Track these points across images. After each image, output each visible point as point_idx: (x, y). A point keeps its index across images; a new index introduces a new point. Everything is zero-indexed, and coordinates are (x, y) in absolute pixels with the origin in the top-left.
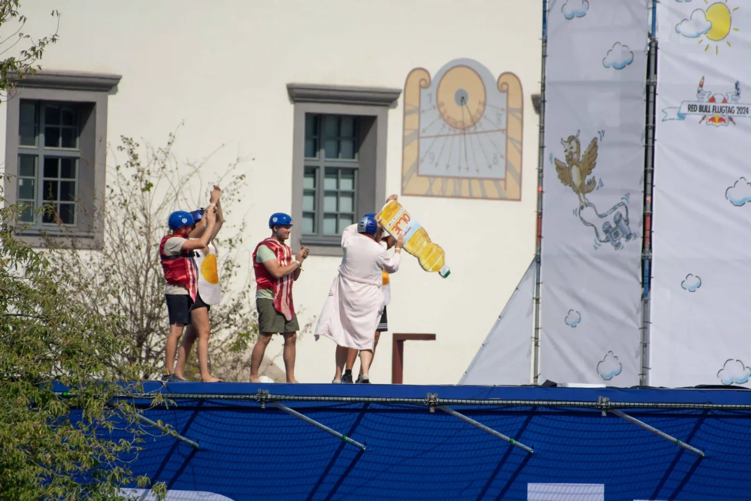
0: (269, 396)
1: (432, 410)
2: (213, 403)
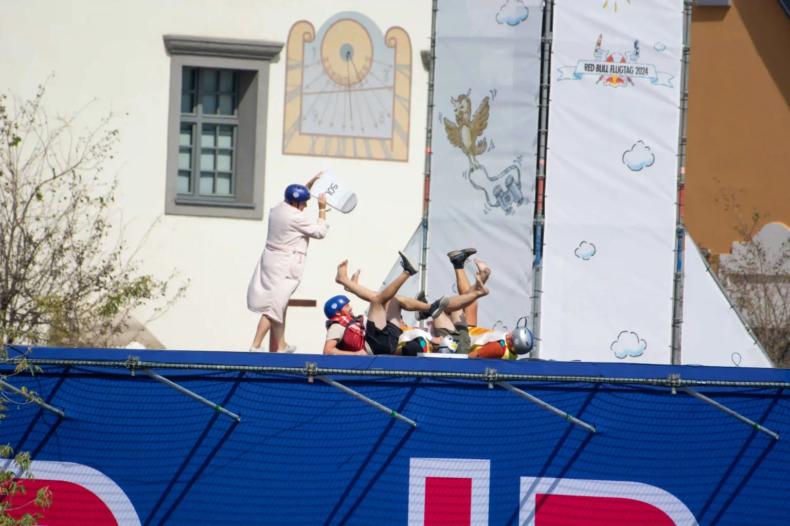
0: (140, 363)
1: (311, 380)
2: (79, 370)
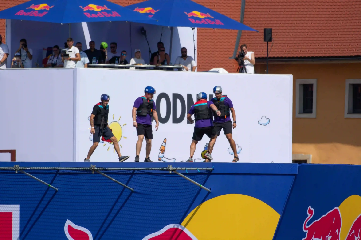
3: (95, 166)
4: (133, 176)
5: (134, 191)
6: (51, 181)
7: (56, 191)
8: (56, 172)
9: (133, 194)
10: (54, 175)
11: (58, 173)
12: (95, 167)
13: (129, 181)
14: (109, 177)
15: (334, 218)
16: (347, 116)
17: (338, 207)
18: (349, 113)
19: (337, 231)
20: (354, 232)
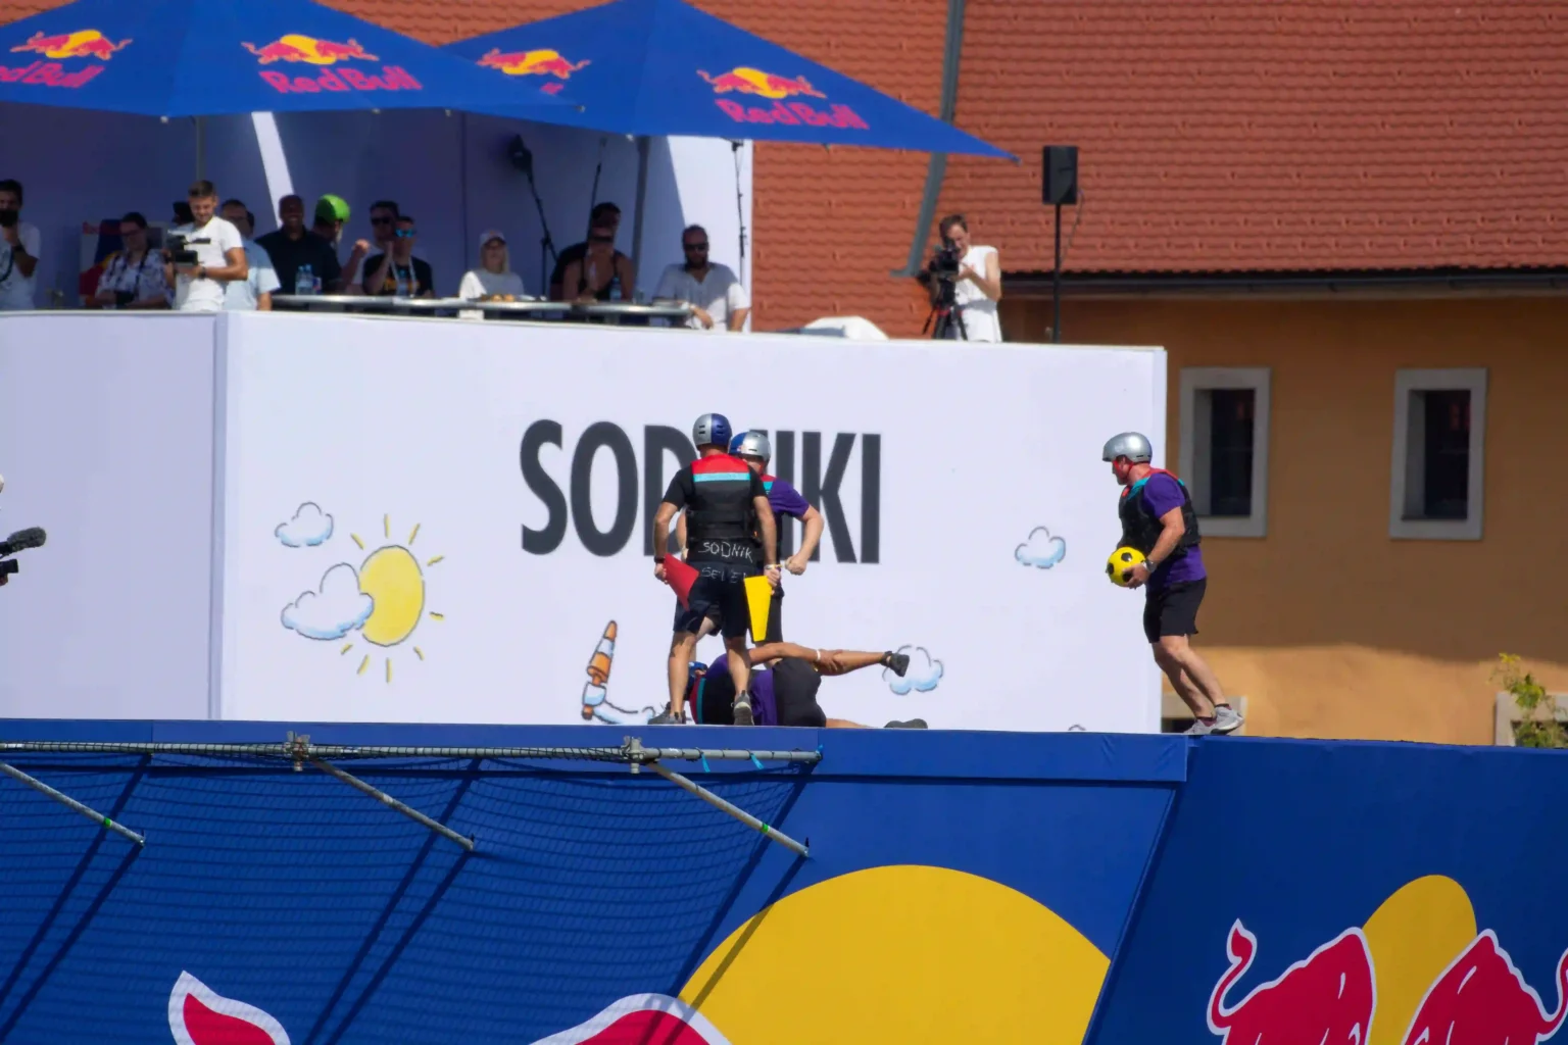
3: (305, 738)
4: (474, 785)
5: (475, 847)
6: (112, 803)
7: (137, 847)
8: (135, 765)
9: (471, 864)
10: (128, 776)
11: (144, 766)
12: (306, 741)
13: (454, 804)
14: (365, 785)
15: (1343, 977)
16: (1399, 529)
17: (1361, 925)
18: (1408, 517)
19: (1356, 1031)
20: (1425, 1035)
